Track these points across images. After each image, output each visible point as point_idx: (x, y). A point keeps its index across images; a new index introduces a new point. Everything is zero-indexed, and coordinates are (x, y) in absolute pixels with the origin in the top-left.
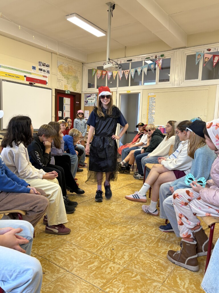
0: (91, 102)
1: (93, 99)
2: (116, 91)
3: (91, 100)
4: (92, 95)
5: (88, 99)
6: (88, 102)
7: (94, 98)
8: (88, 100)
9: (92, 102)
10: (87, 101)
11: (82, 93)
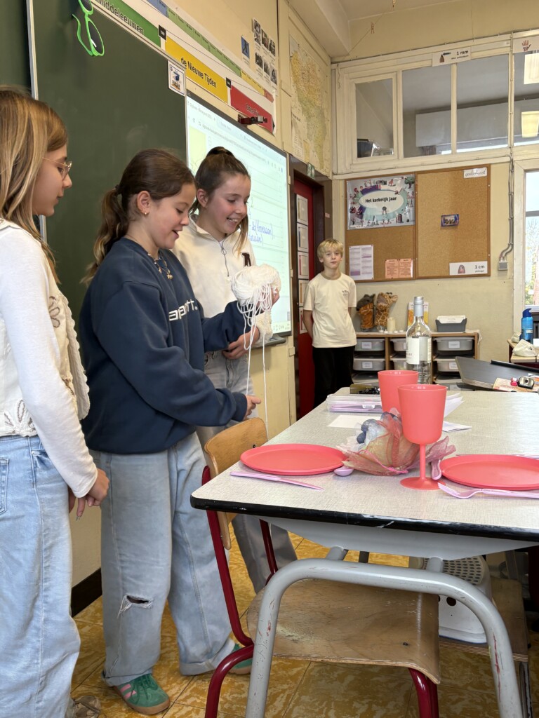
0: (379, 212)
1: (394, 199)
2: (508, 159)
3: (383, 204)
4: (385, 183)
5: (367, 201)
6: (365, 214)
7: (397, 193)
8: (365, 204)
9: (384, 209)
10: (362, 209)
11: (335, 177)
